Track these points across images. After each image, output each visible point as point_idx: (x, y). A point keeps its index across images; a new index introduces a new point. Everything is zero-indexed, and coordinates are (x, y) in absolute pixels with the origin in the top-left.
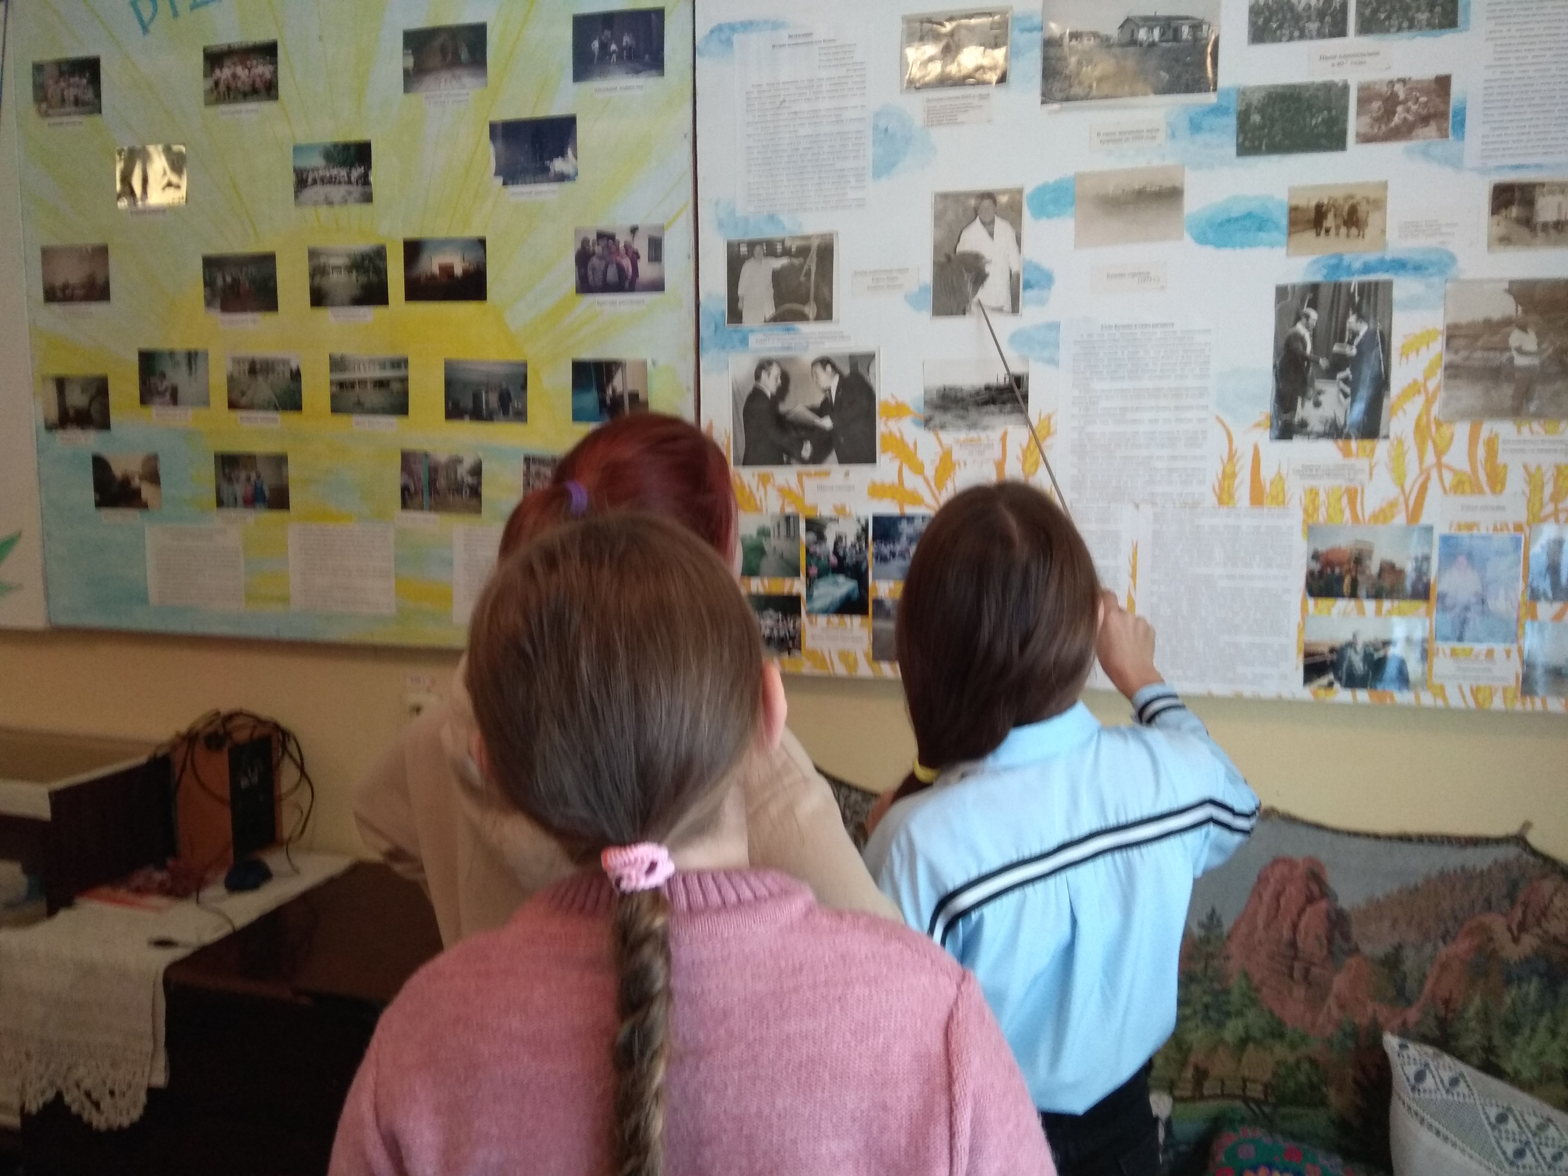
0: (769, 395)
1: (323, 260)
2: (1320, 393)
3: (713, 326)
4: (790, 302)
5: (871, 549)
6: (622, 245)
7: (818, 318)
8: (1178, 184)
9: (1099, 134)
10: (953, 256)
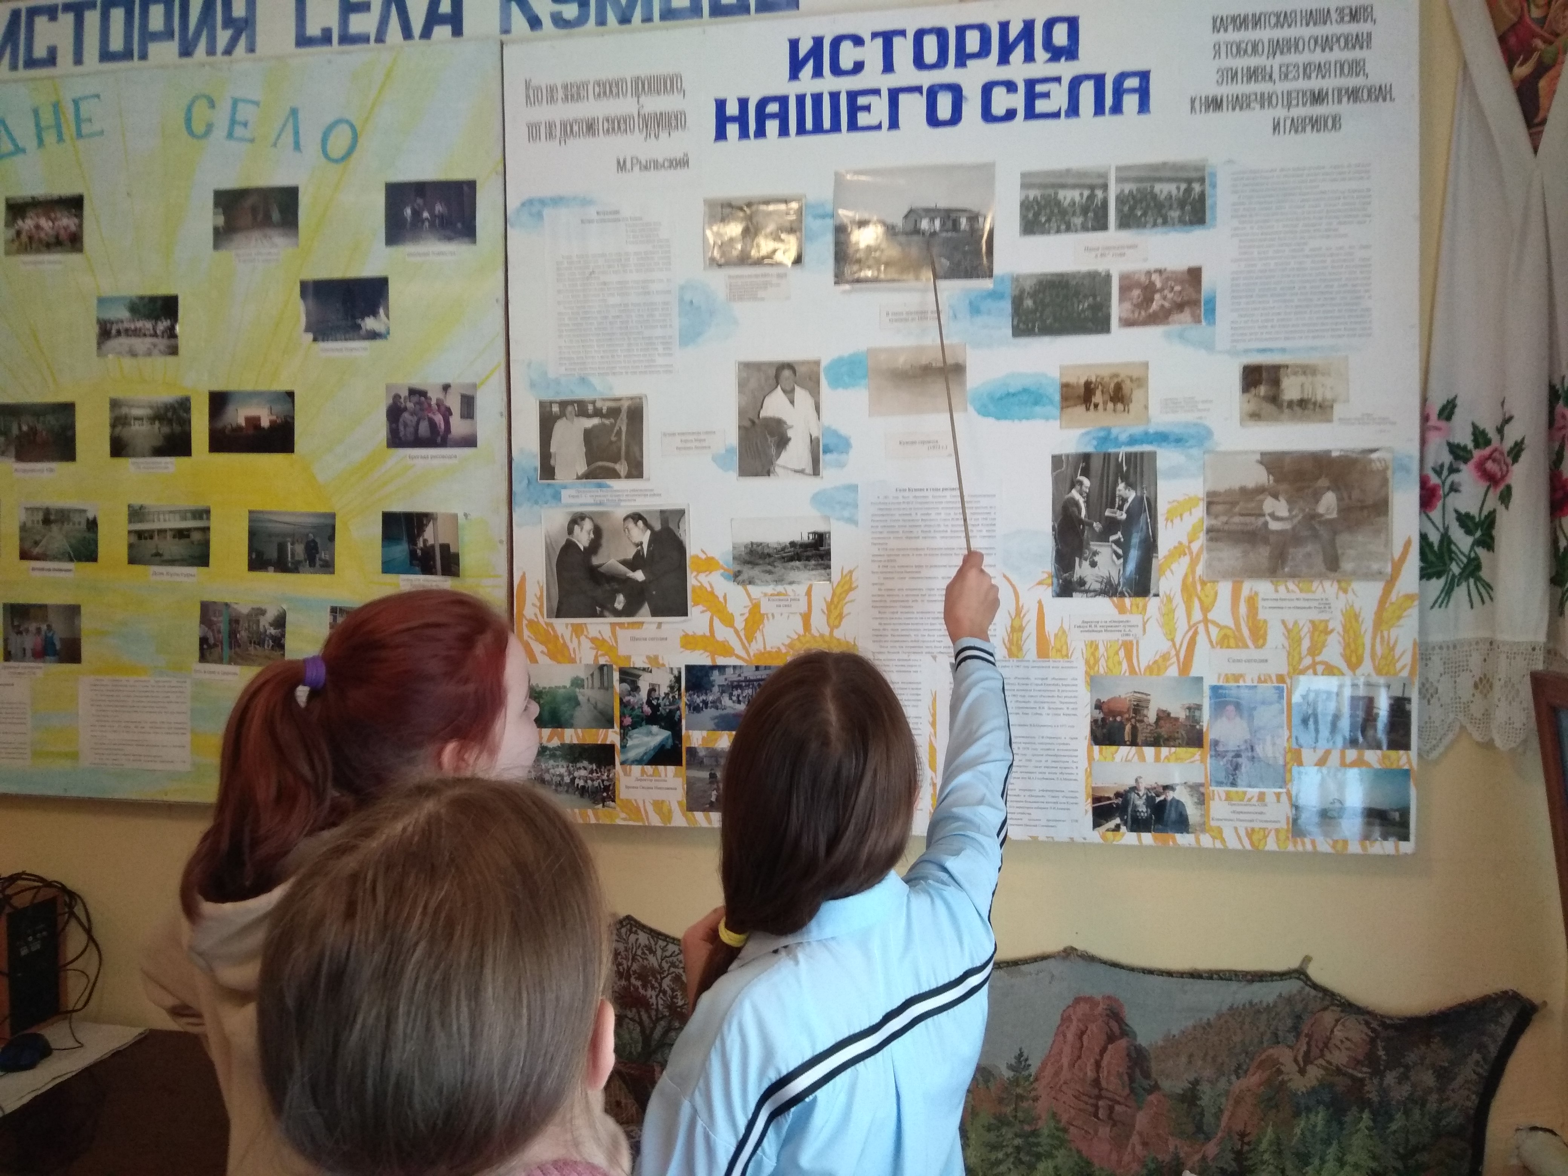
0: (582, 549)
1: (124, 410)
2: (1095, 553)
3: (526, 481)
4: (602, 460)
5: (684, 699)
6: (434, 402)
7: (629, 476)
8: (960, 362)
9: (888, 314)
10: (757, 421)
